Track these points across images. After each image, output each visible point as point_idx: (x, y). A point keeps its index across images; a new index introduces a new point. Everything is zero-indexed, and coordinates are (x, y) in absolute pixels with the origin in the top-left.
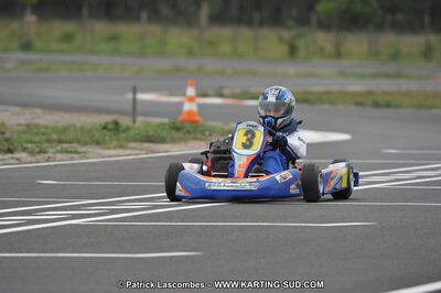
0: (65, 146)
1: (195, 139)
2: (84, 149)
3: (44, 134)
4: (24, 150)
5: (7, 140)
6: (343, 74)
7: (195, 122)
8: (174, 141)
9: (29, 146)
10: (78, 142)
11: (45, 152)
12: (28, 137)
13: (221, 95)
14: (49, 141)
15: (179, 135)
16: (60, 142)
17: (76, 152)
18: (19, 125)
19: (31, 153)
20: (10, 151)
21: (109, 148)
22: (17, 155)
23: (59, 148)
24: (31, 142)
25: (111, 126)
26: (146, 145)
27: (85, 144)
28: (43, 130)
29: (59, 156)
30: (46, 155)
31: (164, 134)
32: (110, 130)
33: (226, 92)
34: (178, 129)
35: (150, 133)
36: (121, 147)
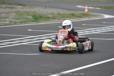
0: (64, 18)
1: (87, 17)
3: (60, 15)
4: (57, 19)
5: (54, 17)
7: (87, 13)
9: (58, 18)
11: (60, 19)
12: (57, 16)
13: (92, 7)
14: (61, 17)
15: (84, 16)
16: (63, 17)
18: (56, 13)
20: (54, 19)
23: (63, 18)
24: (58, 17)
25: (72, 14)
27: (67, 18)
31: (81, 16)
35: (79, 16)
36: (74, 18)
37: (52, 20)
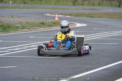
0: (34, 27)
1: (58, 26)
2: (38, 28)
4: (26, 28)
5: (23, 26)
6: (84, 9)
7: (58, 22)
8: (54, 26)
10: (36, 26)
11: (30, 29)
13: (62, 15)
14: (31, 26)
15: (55, 25)
16: (33, 26)
17: (36, 29)
18: (25, 22)
19: (28, 29)
20: (24, 29)
21: (42, 28)
22: (25, 30)
24: (28, 26)
25: (42, 23)
26: (49, 27)
27: (37, 27)
28: (30, 24)
29: (33, 30)
30: (31, 30)
31: (52, 25)
32: (42, 24)
33: (63, 14)
34: (55, 24)
35: (50, 25)
37: (22, 30)
